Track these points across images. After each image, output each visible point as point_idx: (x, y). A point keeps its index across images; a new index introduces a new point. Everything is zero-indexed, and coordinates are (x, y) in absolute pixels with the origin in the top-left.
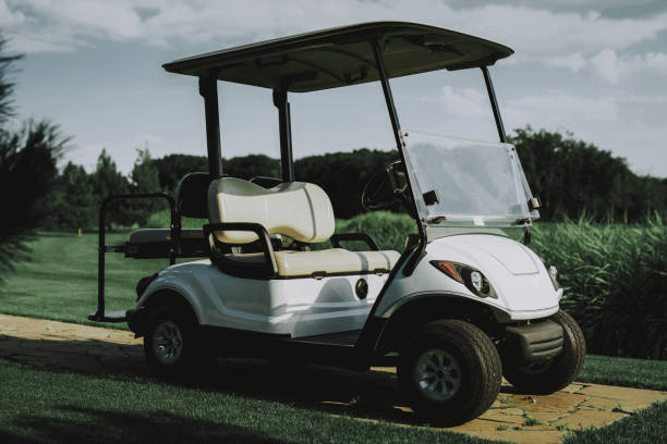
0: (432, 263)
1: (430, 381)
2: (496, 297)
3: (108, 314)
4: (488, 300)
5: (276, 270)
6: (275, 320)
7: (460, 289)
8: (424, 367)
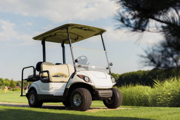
0: (77, 75)
1: (77, 101)
2: (91, 83)
3: (23, 95)
4: (89, 83)
5: (50, 80)
6: (50, 91)
7: (83, 81)
8: (76, 99)
